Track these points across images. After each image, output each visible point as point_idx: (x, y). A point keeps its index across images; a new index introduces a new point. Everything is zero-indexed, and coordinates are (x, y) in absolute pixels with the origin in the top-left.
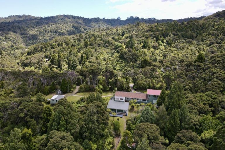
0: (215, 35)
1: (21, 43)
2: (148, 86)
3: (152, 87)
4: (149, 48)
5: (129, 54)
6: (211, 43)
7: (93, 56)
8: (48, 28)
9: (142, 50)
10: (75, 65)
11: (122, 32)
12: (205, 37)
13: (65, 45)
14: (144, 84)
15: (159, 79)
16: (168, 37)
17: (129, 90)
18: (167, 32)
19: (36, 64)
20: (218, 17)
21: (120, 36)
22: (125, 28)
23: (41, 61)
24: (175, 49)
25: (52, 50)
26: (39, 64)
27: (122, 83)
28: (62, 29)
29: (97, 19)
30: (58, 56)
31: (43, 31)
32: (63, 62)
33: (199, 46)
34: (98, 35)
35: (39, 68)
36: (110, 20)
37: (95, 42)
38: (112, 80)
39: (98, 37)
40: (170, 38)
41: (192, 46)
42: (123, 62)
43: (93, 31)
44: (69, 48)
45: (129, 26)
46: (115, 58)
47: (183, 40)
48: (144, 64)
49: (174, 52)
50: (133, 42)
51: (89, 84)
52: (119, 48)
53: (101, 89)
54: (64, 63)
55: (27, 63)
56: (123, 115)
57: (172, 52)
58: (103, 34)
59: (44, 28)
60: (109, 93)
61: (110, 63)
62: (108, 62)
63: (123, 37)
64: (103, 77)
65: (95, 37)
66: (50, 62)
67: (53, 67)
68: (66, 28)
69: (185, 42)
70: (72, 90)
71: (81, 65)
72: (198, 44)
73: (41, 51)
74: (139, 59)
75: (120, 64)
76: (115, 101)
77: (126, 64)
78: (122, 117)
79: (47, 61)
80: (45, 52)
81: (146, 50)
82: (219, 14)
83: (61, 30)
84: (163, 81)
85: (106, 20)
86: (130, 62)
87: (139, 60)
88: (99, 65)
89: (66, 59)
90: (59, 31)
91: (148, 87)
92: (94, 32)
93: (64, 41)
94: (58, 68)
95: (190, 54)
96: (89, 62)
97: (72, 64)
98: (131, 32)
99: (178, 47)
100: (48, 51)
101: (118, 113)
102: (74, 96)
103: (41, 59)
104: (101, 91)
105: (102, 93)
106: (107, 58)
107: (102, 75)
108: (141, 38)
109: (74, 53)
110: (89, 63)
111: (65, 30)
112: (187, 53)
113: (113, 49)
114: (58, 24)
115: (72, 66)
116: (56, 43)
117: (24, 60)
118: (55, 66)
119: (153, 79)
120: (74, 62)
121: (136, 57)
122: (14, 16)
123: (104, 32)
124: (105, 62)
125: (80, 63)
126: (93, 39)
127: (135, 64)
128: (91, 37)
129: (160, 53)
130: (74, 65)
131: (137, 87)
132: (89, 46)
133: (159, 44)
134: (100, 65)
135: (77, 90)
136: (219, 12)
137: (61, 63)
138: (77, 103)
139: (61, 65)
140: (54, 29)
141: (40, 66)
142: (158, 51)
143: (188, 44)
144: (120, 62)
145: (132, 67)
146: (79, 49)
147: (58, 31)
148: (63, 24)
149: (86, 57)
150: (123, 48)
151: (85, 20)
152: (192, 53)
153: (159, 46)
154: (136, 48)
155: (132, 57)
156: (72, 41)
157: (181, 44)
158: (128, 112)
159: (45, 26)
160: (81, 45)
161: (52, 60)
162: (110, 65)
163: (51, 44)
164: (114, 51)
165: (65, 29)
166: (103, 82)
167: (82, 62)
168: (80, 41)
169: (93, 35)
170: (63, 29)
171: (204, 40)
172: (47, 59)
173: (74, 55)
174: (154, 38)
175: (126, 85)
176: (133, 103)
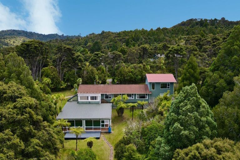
2: (140, 75)
11: (85, 42)
14: (132, 72)
16: (140, 41)
18: (138, 36)
20: (184, 26)
22: (88, 37)
27: (92, 73)
28: (9, 45)
29: (55, 35)
36: (70, 36)
53: (48, 85)
56: (101, 133)
63: (86, 46)
68: (14, 44)
76: (78, 103)
78: (99, 138)
82: (184, 24)
85: (65, 36)
101: (86, 129)
108: (109, 44)
136: (183, 21)
148: (11, 39)
151: (40, 36)
165: (12, 44)
174: (123, 43)
175: (99, 76)
176: (120, 102)
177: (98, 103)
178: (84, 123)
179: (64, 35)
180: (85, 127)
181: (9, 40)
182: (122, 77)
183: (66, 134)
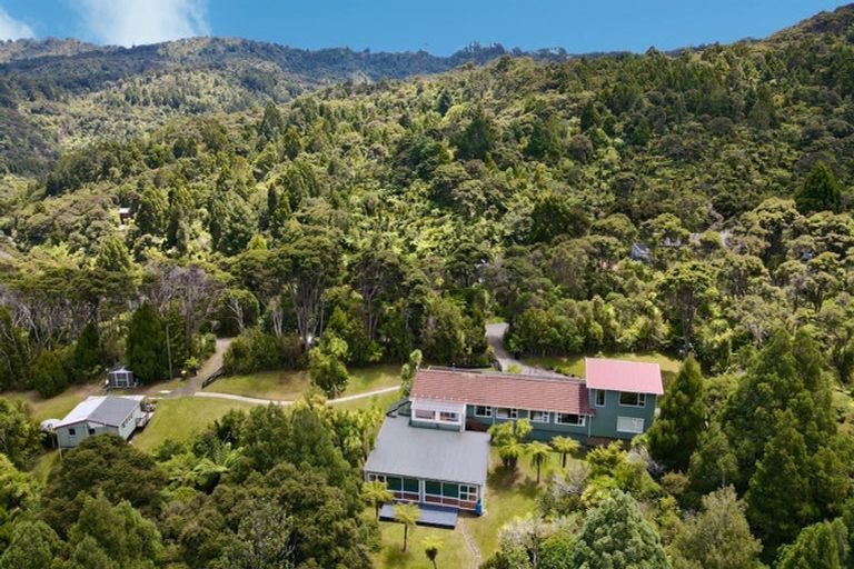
0: (824, 102)
1: (32, 148)
2: (581, 334)
3: (601, 342)
4: (554, 155)
5: (473, 182)
6: (808, 132)
7: (317, 196)
8: (146, 87)
9: (526, 164)
10: (242, 235)
11: (440, 96)
12: (781, 110)
13: (203, 151)
14: (558, 326)
15: (632, 298)
16: (632, 109)
17: (484, 357)
18: (626, 90)
19: (76, 234)
20: (822, 34)
21: (433, 114)
22: (451, 78)
23: (99, 216)
24: (662, 160)
25: (149, 173)
26: (88, 229)
27: (450, 324)
28: (202, 92)
30: (171, 194)
31: (123, 97)
32: (190, 222)
33: (760, 144)
34: (343, 112)
35: (87, 246)
37: (330, 138)
38: (398, 309)
39: (343, 116)
40: (638, 113)
41: (732, 146)
42: (448, 216)
43: (323, 96)
44: (219, 162)
45: (467, 72)
46: (413, 201)
47: (693, 124)
48: (547, 225)
49: (657, 173)
50: (488, 134)
51: (278, 330)
52: (426, 158)
53: (341, 358)
54: (197, 224)
55: (36, 229)
56: (460, 513)
57: (652, 173)
58: (363, 106)
59: (128, 89)
60: (384, 378)
61: (391, 224)
62: (384, 219)
63: (443, 116)
64: (350, 291)
65: (328, 117)
66: (135, 223)
67: (149, 243)
68: (216, 89)
69: (701, 131)
70: (193, 362)
71: (267, 232)
72: (756, 136)
73: (104, 179)
74: (514, 205)
75: (433, 225)
76: (411, 424)
77: (459, 227)
78: (452, 527)
79: (122, 216)
80: (119, 183)
81: (543, 165)
82: (826, 23)
83: (198, 96)
84: (656, 311)
86: (477, 215)
87: (515, 209)
88: (341, 232)
89: (205, 210)
90: (189, 98)
91: (580, 339)
92: (324, 99)
93: (202, 134)
94: (170, 248)
95: (729, 181)
96: (300, 219)
97: (229, 231)
98: (477, 95)
99: (674, 150)
100: (131, 178)
101: (427, 498)
102: (198, 394)
103: (98, 208)
104: (342, 368)
105: (343, 378)
106: (378, 201)
107: (346, 281)
108: (520, 118)
109: (239, 182)
110: (301, 222)
111: (214, 94)
112: (715, 175)
113: (404, 162)
114: (183, 73)
115: (231, 237)
116: (168, 143)
117: (29, 217)
118: (155, 239)
119: (603, 297)
120: (237, 221)
121: (502, 195)
122: (10, 41)
123: (368, 97)
124: (371, 219)
125: (263, 225)
126: (321, 124)
127: (499, 226)
128: (315, 118)
129: (599, 177)
130: (236, 232)
131: (523, 343)
132: (306, 154)
133: (596, 139)
134: (346, 233)
135: (215, 364)
137: (183, 223)
138: (198, 453)
139: (183, 234)
140: (170, 90)
141: (91, 239)
142: (590, 171)
143: (715, 139)
144: (435, 217)
145: (486, 238)
146: (259, 165)
147: (183, 100)
148: (207, 72)
149: (287, 199)
150: (447, 157)
151: (294, 55)
152: (735, 175)
153: (595, 148)
154: (500, 156)
155: (486, 195)
156: (236, 133)
157: (685, 137)
158: (484, 493)
159: (132, 81)
160: (269, 149)
161: (142, 211)
162: (391, 231)
163: (147, 145)
164: (409, 170)
165: (212, 91)
166: (350, 320)
167: (271, 219)
168: (267, 132)
169: (322, 110)
170: (205, 91)
171: (778, 121)
172: (125, 211)
173: (239, 192)
174: (572, 115)
175: (466, 334)
176: (509, 439)
177: (456, 430)
178: (423, 486)
179: (372, 52)
180: (425, 494)
181: (203, 77)
182: (531, 339)
183: (384, 506)
